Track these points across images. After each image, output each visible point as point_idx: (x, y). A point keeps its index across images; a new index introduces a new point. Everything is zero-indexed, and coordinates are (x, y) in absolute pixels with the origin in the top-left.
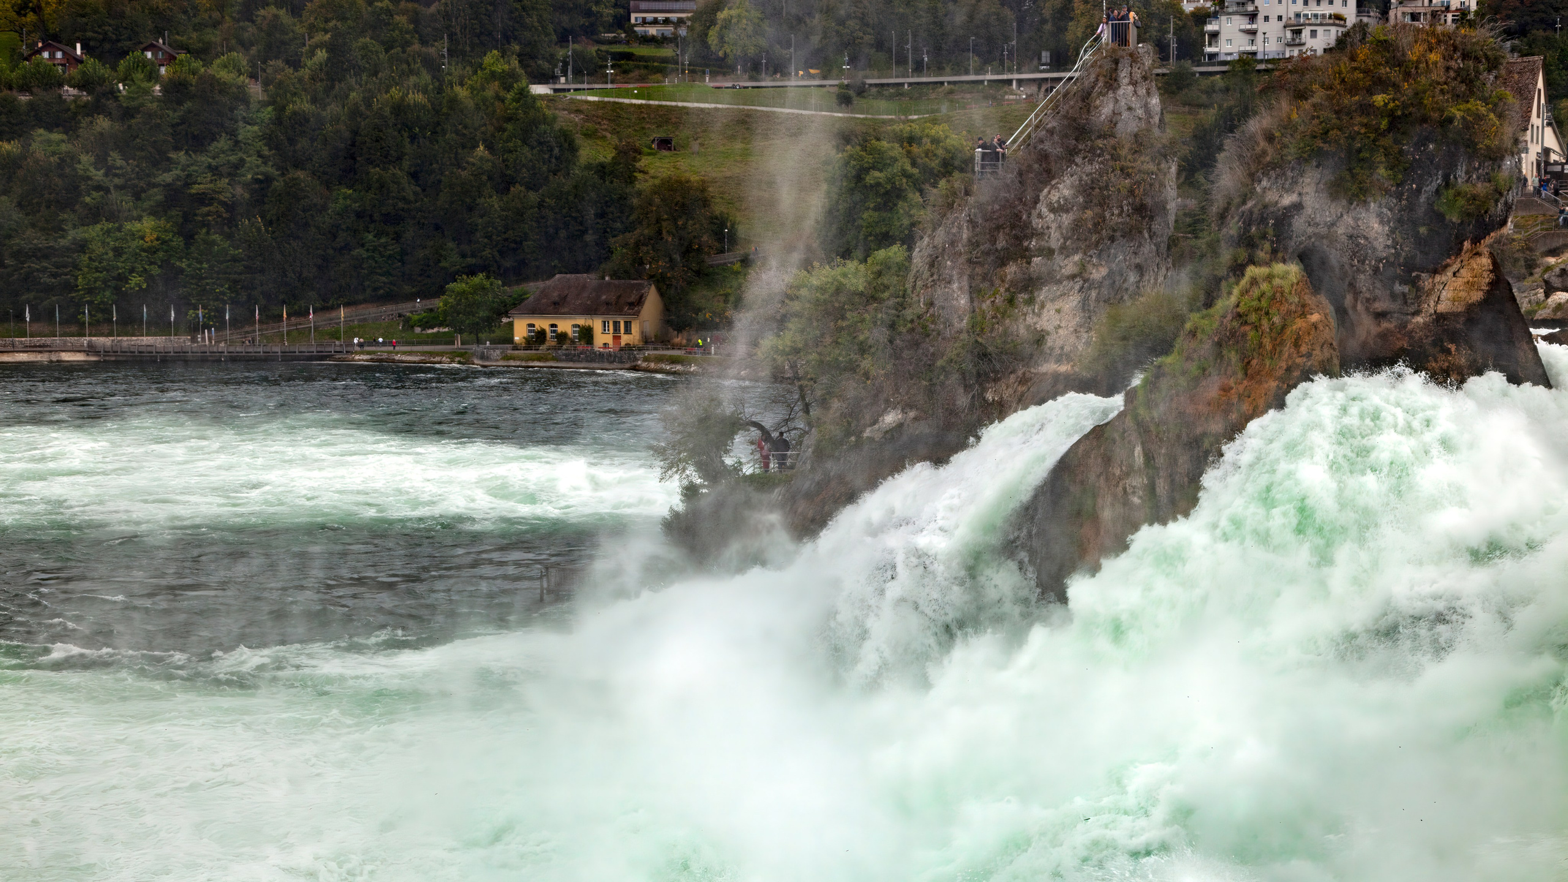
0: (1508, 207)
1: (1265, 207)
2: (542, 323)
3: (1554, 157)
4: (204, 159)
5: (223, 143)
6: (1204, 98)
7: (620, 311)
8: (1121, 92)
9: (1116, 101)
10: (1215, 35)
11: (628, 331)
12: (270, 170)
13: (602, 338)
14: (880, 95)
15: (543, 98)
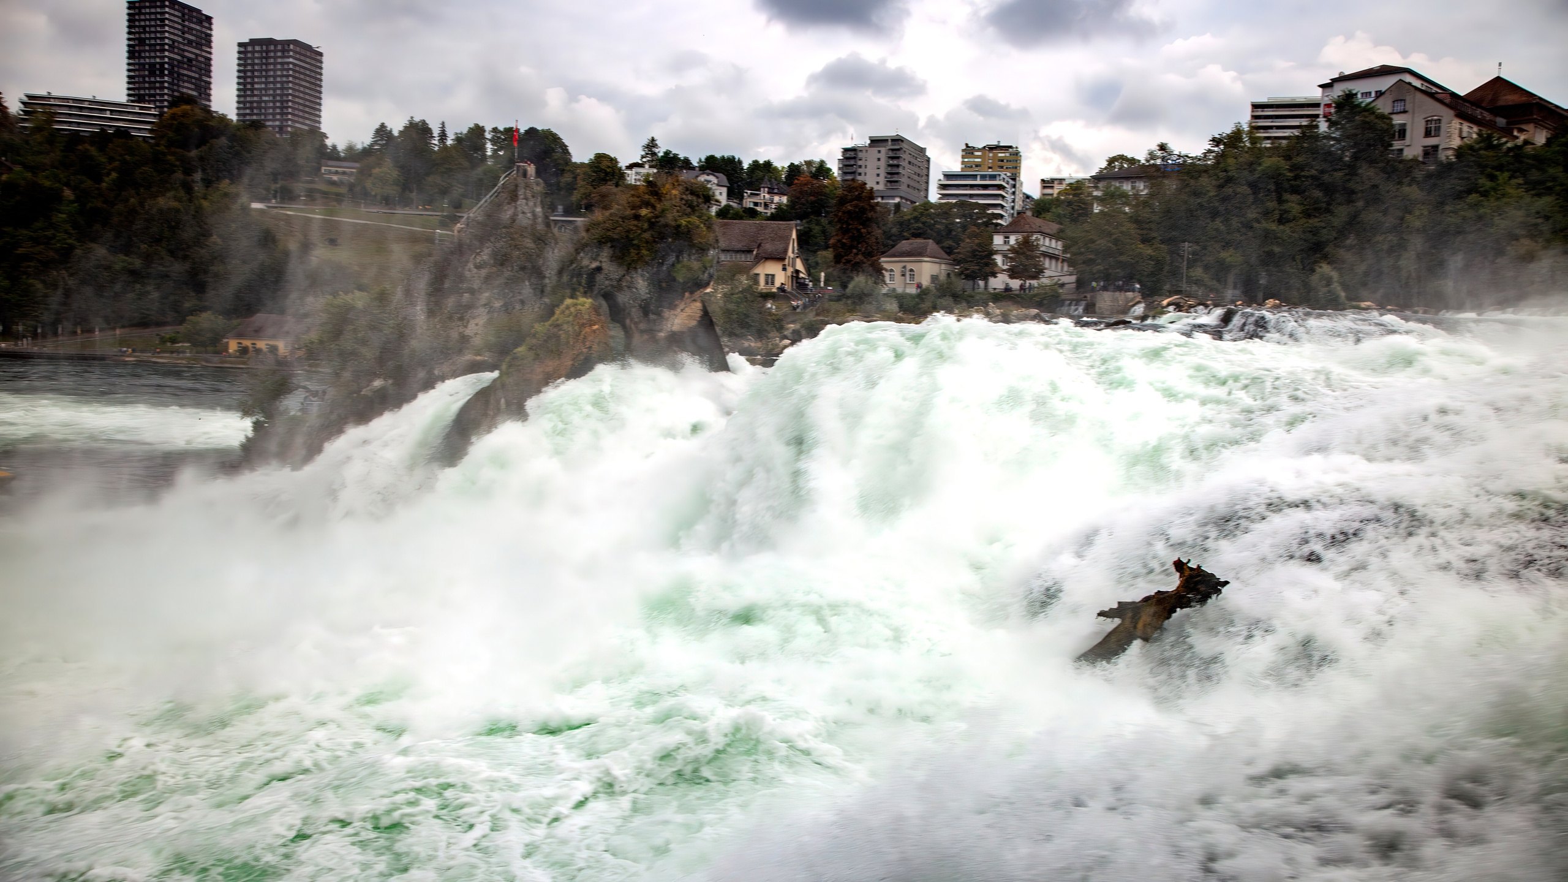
0: (711, 276)
1: (582, 268)
2: (246, 343)
3: (801, 275)
8: (519, 203)
9: (516, 208)
15: (259, 211)
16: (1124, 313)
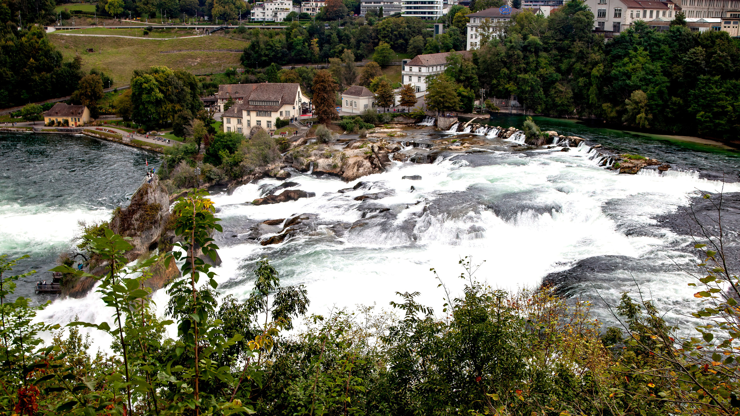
2: (53, 118)
6: (248, 37)
7: (76, 115)
9: (148, 197)
10: (253, 13)
11: (79, 121)
13: (71, 123)
14: (156, 32)
15: (52, 35)
16: (449, 128)
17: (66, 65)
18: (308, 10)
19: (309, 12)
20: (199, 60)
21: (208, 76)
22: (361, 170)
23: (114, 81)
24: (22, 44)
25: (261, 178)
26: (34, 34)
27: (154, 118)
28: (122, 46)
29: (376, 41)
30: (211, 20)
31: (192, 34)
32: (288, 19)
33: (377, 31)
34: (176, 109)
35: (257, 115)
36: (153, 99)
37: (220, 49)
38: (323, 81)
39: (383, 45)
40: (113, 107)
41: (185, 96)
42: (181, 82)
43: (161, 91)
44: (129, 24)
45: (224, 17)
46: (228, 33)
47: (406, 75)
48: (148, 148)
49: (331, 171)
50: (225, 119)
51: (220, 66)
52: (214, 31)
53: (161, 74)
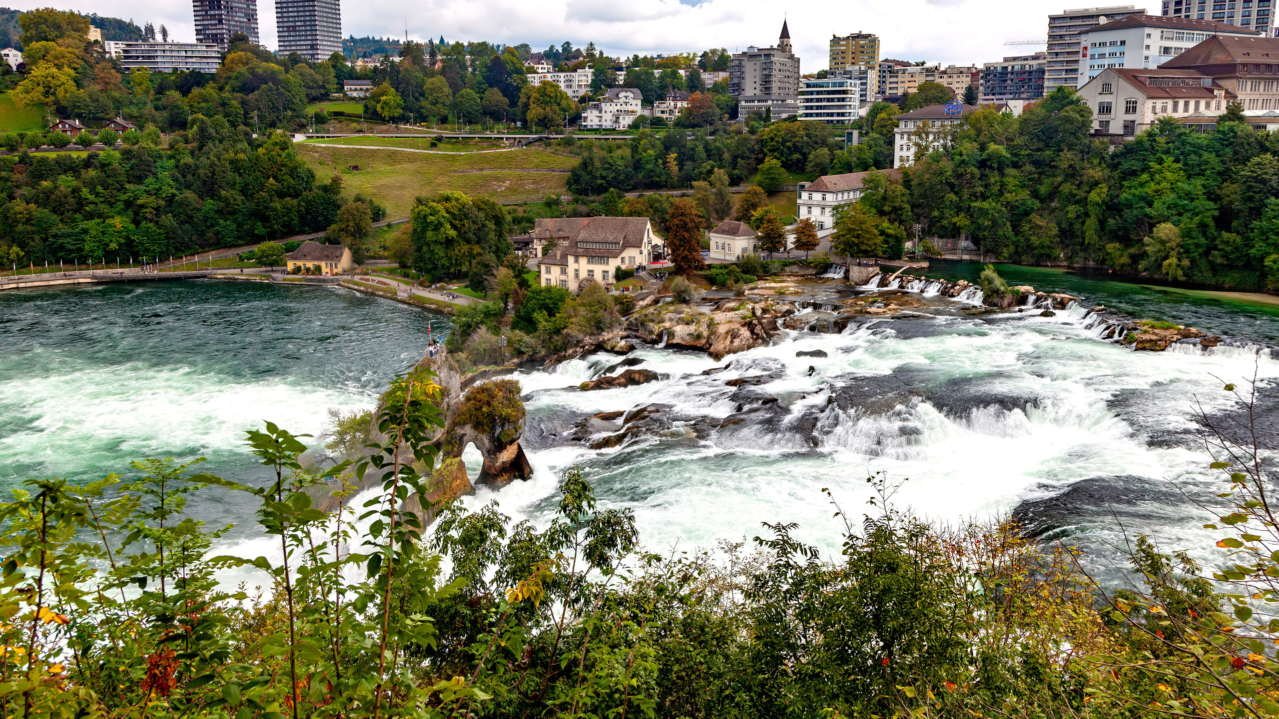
2: (300, 263)
4: (143, 187)
5: (150, 179)
6: (578, 151)
7: (332, 259)
10: (586, 118)
11: (336, 267)
12: (174, 191)
13: (325, 270)
14: (448, 143)
15: (301, 146)
16: (866, 282)
17: (319, 188)
18: (663, 112)
19: (664, 116)
20: (507, 183)
21: (520, 206)
22: (737, 342)
23: (388, 212)
24: (258, 157)
25: (594, 352)
26: (276, 144)
27: (443, 265)
28: (400, 163)
29: (761, 156)
30: (526, 127)
31: (498, 147)
32: (635, 126)
33: (762, 143)
34: (475, 252)
35: (589, 263)
36: (442, 238)
37: (538, 167)
38: (682, 215)
39: (771, 162)
40: (385, 248)
41: (487, 234)
42: (482, 215)
43: (454, 227)
44: (410, 131)
45: (544, 123)
46: (550, 145)
47: (804, 204)
48: (433, 306)
49: (692, 343)
50: (543, 268)
51: (538, 192)
52: (529, 143)
53: (454, 203)
